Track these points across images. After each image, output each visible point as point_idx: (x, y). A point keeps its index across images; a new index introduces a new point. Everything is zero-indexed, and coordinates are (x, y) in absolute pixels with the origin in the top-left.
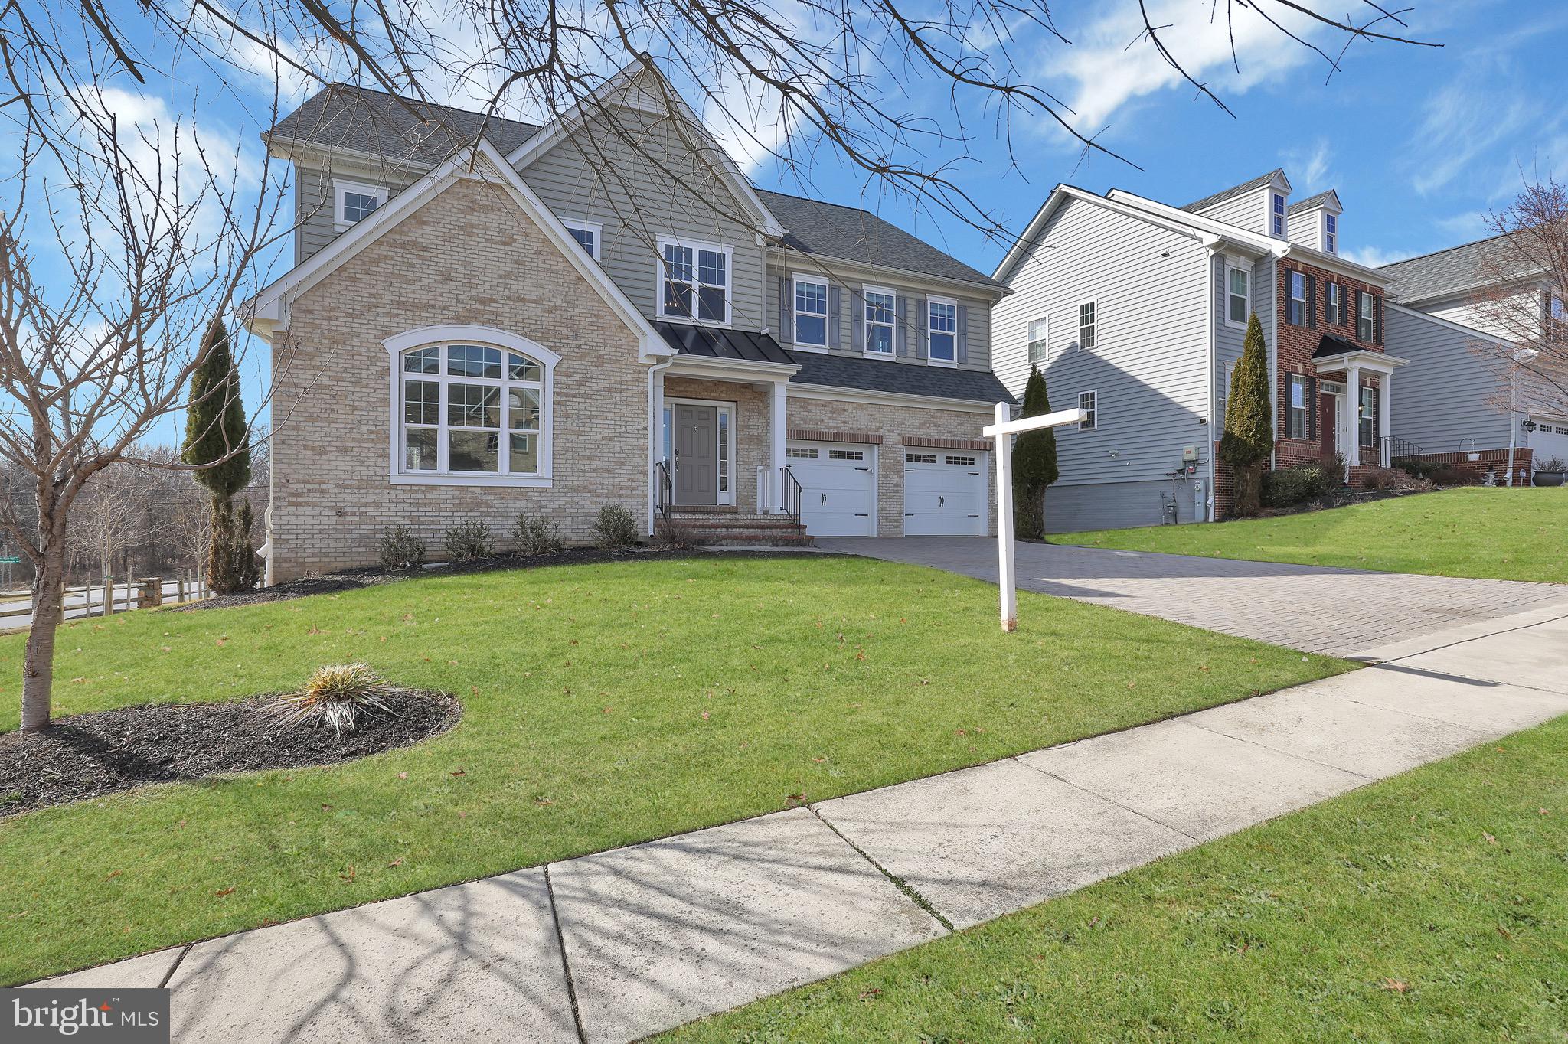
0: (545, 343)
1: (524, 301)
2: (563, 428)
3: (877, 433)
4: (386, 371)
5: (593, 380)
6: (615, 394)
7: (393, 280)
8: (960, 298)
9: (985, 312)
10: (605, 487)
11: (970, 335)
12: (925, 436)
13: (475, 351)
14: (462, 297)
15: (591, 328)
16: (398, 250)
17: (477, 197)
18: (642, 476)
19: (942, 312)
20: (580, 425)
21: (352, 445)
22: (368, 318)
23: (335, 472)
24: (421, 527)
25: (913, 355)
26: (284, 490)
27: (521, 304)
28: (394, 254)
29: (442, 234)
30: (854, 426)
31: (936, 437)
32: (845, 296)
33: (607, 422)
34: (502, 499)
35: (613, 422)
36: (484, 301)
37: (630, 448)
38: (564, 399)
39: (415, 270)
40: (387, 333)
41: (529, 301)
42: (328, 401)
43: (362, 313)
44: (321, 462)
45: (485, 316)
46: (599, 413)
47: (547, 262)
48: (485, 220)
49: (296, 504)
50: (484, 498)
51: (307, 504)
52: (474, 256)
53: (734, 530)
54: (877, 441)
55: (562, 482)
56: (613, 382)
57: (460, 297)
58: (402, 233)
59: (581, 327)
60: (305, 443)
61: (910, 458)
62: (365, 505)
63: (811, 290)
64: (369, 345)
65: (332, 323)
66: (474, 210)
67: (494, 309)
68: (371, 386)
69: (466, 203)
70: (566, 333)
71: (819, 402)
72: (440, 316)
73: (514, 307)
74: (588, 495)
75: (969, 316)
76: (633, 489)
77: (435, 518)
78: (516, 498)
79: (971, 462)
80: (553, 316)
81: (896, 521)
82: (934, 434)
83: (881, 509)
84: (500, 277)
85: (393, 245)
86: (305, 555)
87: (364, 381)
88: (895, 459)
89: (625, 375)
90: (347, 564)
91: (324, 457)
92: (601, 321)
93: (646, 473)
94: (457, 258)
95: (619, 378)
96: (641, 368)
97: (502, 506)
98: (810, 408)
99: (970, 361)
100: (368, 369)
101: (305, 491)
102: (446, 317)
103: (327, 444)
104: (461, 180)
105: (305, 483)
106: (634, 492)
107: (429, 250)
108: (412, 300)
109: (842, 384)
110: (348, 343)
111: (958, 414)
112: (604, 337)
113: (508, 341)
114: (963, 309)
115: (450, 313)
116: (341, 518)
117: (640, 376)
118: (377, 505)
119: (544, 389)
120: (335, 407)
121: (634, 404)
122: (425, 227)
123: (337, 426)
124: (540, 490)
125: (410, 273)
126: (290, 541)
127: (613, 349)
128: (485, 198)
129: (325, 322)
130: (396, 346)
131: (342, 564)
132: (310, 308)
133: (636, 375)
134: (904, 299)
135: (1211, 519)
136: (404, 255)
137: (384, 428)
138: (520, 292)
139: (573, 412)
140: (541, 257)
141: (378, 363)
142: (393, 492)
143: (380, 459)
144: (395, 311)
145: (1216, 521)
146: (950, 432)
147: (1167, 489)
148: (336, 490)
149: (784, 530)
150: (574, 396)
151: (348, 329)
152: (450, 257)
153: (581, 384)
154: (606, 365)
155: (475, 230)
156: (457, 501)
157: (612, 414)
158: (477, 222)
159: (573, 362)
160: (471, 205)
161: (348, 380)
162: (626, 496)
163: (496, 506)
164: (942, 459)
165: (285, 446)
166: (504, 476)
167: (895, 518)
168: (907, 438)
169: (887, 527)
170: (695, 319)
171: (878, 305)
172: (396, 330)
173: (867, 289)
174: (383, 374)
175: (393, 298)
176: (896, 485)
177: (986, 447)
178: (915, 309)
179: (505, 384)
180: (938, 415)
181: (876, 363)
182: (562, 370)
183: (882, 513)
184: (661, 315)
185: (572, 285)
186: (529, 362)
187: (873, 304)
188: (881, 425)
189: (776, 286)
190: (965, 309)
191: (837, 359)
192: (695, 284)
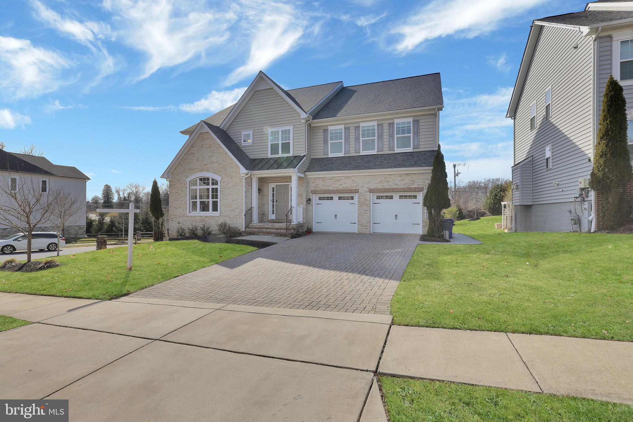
0: (219, 174)
1: (214, 163)
3: (356, 188)
5: (230, 183)
7: (188, 163)
8: (414, 117)
9: (432, 120)
11: (421, 134)
12: (381, 187)
13: (204, 179)
14: (201, 165)
17: (204, 137)
19: (403, 126)
20: (226, 197)
21: (182, 206)
23: (179, 213)
25: (387, 149)
26: (170, 217)
29: (197, 149)
30: (345, 186)
31: (388, 187)
32: (352, 131)
33: (233, 196)
36: (205, 165)
37: (239, 203)
38: (223, 190)
40: (187, 177)
42: (177, 196)
43: (183, 173)
44: (176, 211)
45: (206, 169)
46: (231, 193)
48: (206, 142)
49: (172, 221)
51: (174, 221)
52: (204, 153)
54: (357, 191)
55: (222, 214)
58: (190, 151)
59: (227, 168)
60: (174, 206)
61: (378, 198)
62: (184, 221)
63: (336, 131)
64: (184, 181)
65: (178, 176)
66: (204, 140)
67: (208, 167)
69: (202, 139)
70: (223, 170)
71: (329, 178)
72: (197, 170)
73: (212, 165)
74: (229, 218)
75: (421, 124)
77: (196, 224)
78: (212, 219)
79: (414, 197)
80: (220, 166)
82: (387, 186)
84: (209, 157)
86: (173, 233)
87: (183, 190)
88: (364, 199)
89: (238, 180)
91: (177, 209)
92: (232, 165)
93: (243, 211)
94: (200, 154)
95: (235, 182)
96: (241, 177)
98: (325, 180)
99: (420, 146)
100: (184, 187)
101: (174, 218)
105: (174, 215)
106: (240, 217)
107: (195, 154)
108: (192, 168)
109: (338, 170)
110: (180, 181)
111: (401, 175)
112: (232, 170)
113: (210, 175)
114: (415, 121)
115: (199, 170)
116: (179, 224)
119: (219, 187)
121: (240, 189)
122: (194, 148)
123: (179, 201)
124: (218, 216)
125: (192, 161)
126: (171, 229)
127: (235, 173)
128: (206, 136)
130: (188, 180)
132: (175, 174)
134: (382, 124)
135: (593, 230)
136: (190, 156)
137: (187, 201)
138: (213, 160)
139: (225, 193)
140: (217, 149)
141: (185, 185)
142: (188, 218)
143: (186, 209)
144: (189, 171)
146: (396, 184)
148: (179, 217)
150: (225, 188)
151: (180, 177)
152: (198, 155)
153: (227, 185)
154: (233, 178)
155: (204, 146)
156: (200, 220)
157: (234, 193)
158: (204, 143)
159: (224, 178)
161: (181, 190)
162: (238, 218)
163: (208, 221)
164: (396, 196)
165: (170, 207)
166: (210, 213)
167: (365, 225)
168: (372, 189)
169: (362, 229)
170: (280, 155)
171: (367, 130)
172: (189, 176)
173: (362, 125)
174: (186, 188)
175: (188, 168)
176: (365, 211)
177: (420, 190)
178: (387, 128)
179: (211, 187)
180: (389, 176)
181: (365, 157)
182: (222, 181)
183: (359, 222)
184: (270, 156)
185: (224, 156)
186: (216, 180)
187: (364, 131)
188: (358, 184)
189: (322, 134)
190: (418, 121)
191: (347, 158)
192: (280, 143)
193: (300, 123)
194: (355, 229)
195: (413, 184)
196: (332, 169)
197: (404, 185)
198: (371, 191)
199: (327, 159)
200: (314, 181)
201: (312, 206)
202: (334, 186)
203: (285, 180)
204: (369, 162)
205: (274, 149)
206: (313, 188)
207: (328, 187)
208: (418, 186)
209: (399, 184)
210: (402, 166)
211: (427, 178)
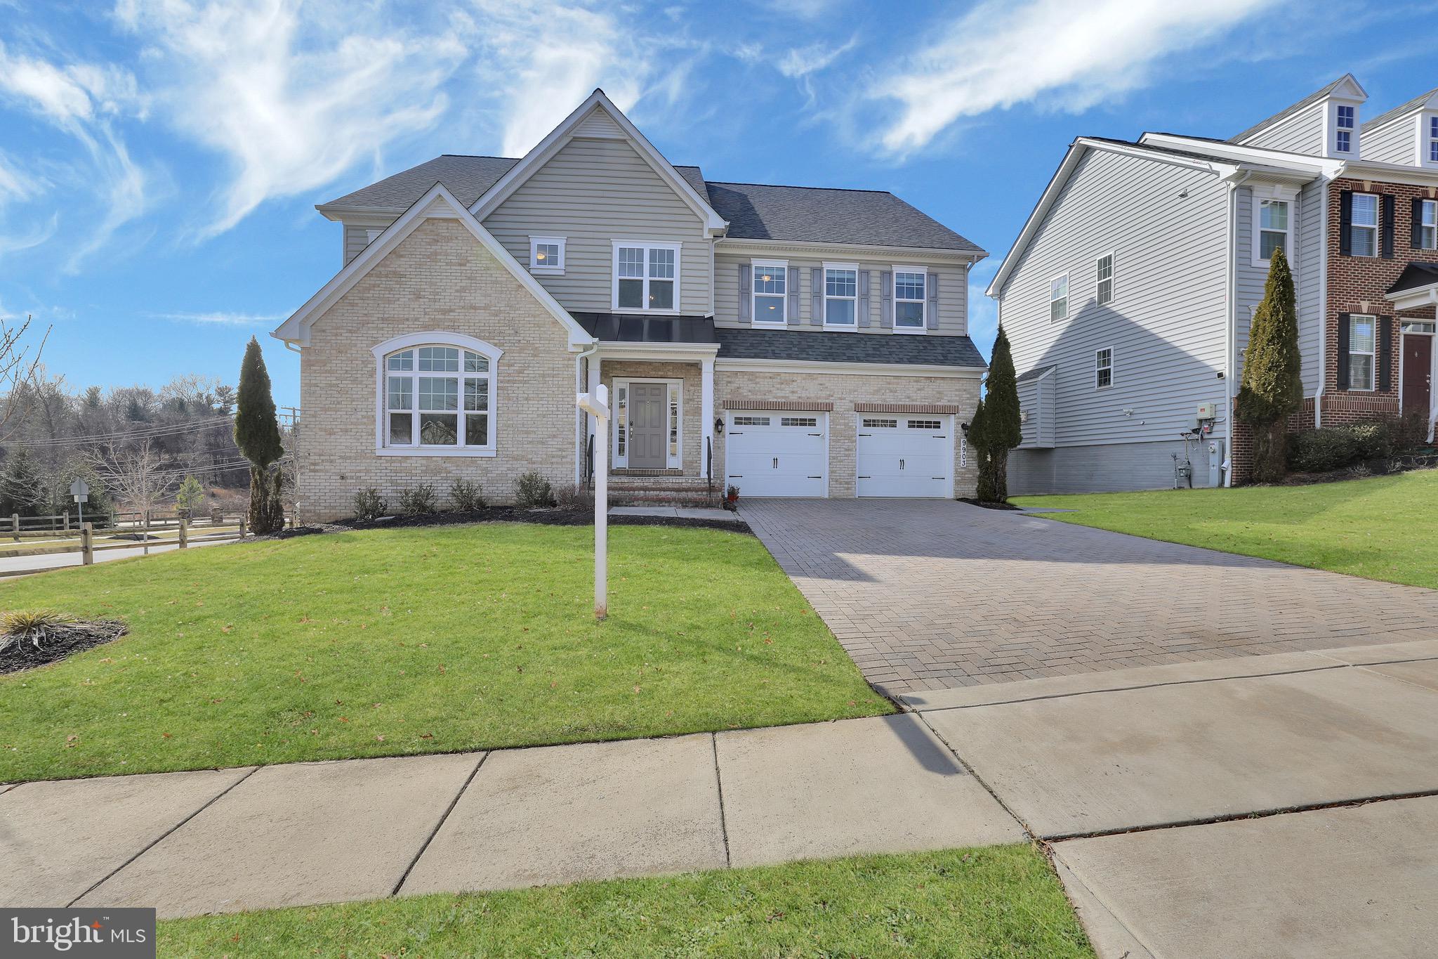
0: (491, 341)
1: (475, 308)
2: (506, 409)
3: (827, 401)
4: (374, 371)
5: (530, 369)
6: (547, 379)
7: (380, 302)
8: (930, 265)
9: (961, 277)
10: (539, 456)
11: (941, 301)
12: (880, 402)
13: (439, 352)
14: (428, 310)
15: (529, 326)
16: (383, 279)
17: (440, 231)
18: (571, 446)
19: (910, 281)
20: (519, 405)
21: (352, 427)
22: (362, 332)
23: (340, 447)
24: (398, 488)
25: (878, 324)
26: (307, 461)
27: (473, 311)
28: (379, 282)
29: (414, 263)
30: (804, 395)
31: (892, 403)
32: (805, 276)
33: (541, 402)
34: (457, 466)
35: (546, 403)
36: (444, 312)
37: (561, 423)
38: (505, 385)
39: (395, 293)
40: (375, 342)
41: (480, 308)
42: (335, 396)
43: (358, 329)
44: (330, 440)
45: (446, 324)
46: (535, 395)
47: (493, 275)
48: (446, 248)
49: (314, 471)
50: (444, 465)
51: (320, 471)
52: (438, 277)
53: (652, 492)
54: (828, 408)
55: (505, 453)
56: (546, 369)
57: (427, 310)
58: (386, 266)
59: (520, 325)
60: (320, 426)
61: (867, 423)
62: (360, 471)
63: (770, 272)
64: (363, 352)
65: (338, 338)
66: (438, 241)
67: (453, 317)
68: (364, 383)
69: (432, 237)
70: (508, 331)
71: (767, 374)
72: (413, 326)
73: (467, 314)
74: (526, 462)
75: (941, 282)
76: (563, 457)
77: (408, 481)
78: (468, 465)
79: (937, 425)
80: (498, 318)
81: (847, 483)
82: (890, 400)
83: (832, 472)
84: (457, 291)
85: (379, 276)
86: (320, 508)
87: (359, 379)
88: (845, 424)
89: (557, 362)
90: (348, 515)
91: (333, 437)
92: (537, 319)
93: (574, 443)
94: (425, 280)
95: (551, 366)
96: (570, 356)
97: (457, 472)
98: (757, 380)
99: (941, 326)
100: (362, 371)
101: (320, 461)
102: (417, 326)
103: (334, 427)
104: (428, 219)
105: (320, 455)
106: (564, 460)
107: (404, 276)
108: (392, 316)
109: (789, 357)
110: (349, 352)
111: (918, 379)
112: (539, 332)
113: (463, 341)
114: (934, 276)
115: (419, 323)
116: (344, 481)
117: (570, 362)
118: (367, 471)
119: (491, 376)
120: (340, 399)
121: (565, 386)
122: (402, 259)
123: (341, 413)
124: (487, 459)
125: (391, 296)
126: (311, 498)
127: (547, 342)
128: (446, 231)
129: (334, 338)
130: (379, 351)
131: (344, 515)
132: (324, 328)
133: (566, 362)
134: (867, 272)
135: (1227, 484)
136: (387, 283)
137: (373, 413)
138: (472, 301)
139: (514, 395)
140: (489, 272)
141: (369, 366)
142: (378, 461)
143: (370, 437)
144: (381, 326)
145: (1232, 486)
146: (909, 398)
147: (1180, 449)
148: (341, 461)
149: (700, 493)
150: (514, 382)
151: (349, 341)
152: (419, 280)
153: (520, 372)
154: (541, 355)
155: (439, 257)
156: (424, 468)
157: (546, 396)
158: (441, 251)
159: (514, 355)
160: (436, 237)
161: (348, 379)
162: (558, 462)
163: (453, 472)
164: (902, 422)
165: (307, 429)
166: (461, 448)
167: (846, 480)
168: (861, 404)
169: (838, 489)
170: (646, 309)
171: (839, 280)
172: (381, 339)
173: (827, 266)
174: (372, 373)
175: (380, 316)
176: (846, 450)
177: (950, 411)
178: (878, 280)
179: (462, 375)
180: (895, 381)
181: (835, 335)
182: (504, 361)
183: (834, 474)
184: (616, 308)
185: (513, 292)
186: (480, 357)
187: (833, 279)
188: (832, 393)
189: (736, 273)
190: (936, 275)
191: (795, 334)
192: (646, 279)
193: (700, 239)
194: (821, 490)
195: (939, 399)
196: (776, 356)
197: (923, 400)
198: (859, 409)
199: (749, 332)
200: (729, 380)
201: (724, 437)
202: (778, 395)
203: (660, 373)
204: (849, 347)
205: (630, 292)
206: (729, 396)
207: (765, 394)
208: (949, 404)
209: (915, 398)
210: (923, 361)
211: (965, 388)
